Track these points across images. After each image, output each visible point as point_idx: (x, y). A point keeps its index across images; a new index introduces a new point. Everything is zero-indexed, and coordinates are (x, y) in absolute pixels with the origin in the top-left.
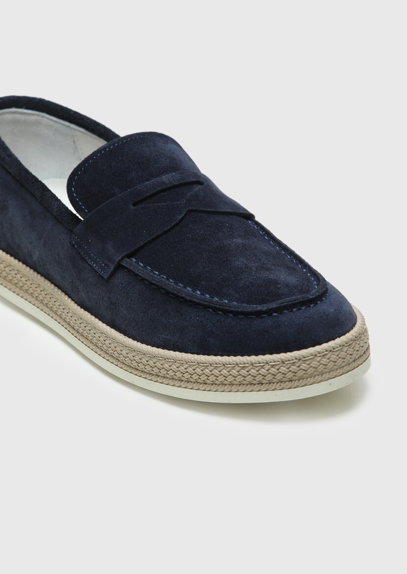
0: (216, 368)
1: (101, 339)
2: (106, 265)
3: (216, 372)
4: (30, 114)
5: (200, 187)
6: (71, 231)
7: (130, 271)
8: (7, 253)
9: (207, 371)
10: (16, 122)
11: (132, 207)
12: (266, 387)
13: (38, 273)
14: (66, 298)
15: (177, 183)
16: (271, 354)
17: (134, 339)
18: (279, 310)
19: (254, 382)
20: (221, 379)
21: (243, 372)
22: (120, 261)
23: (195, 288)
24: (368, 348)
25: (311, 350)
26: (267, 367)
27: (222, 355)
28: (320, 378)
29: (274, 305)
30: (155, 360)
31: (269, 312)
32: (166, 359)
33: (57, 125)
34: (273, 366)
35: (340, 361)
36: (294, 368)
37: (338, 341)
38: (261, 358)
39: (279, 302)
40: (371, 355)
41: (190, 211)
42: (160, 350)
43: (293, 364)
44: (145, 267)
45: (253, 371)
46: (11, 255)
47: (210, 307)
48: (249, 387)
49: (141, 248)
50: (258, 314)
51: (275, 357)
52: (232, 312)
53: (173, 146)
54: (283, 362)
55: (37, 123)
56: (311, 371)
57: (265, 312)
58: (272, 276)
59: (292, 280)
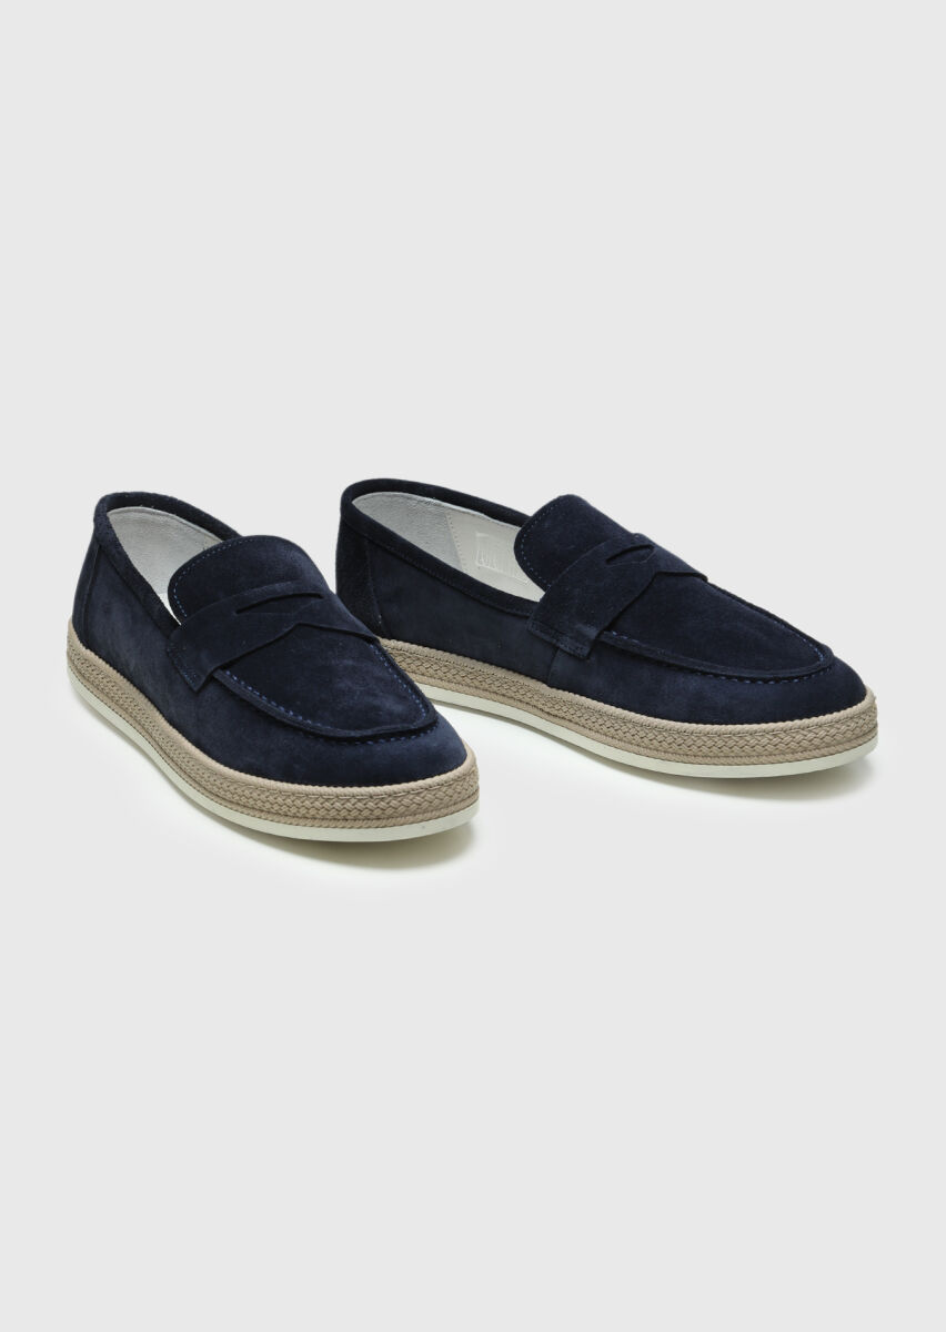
0: (298, 798)
1: (186, 760)
2: (198, 676)
3: (298, 802)
4: (158, 514)
5: (319, 600)
6: (168, 637)
7: (222, 685)
8: (107, 662)
9: (289, 801)
10: (143, 522)
11: (235, 614)
12: (352, 823)
13: (135, 685)
14: (158, 713)
15: (291, 593)
16: (360, 786)
17: (218, 760)
18: (375, 738)
19: (338, 817)
20: (303, 811)
21: (327, 804)
22: (212, 672)
23: (289, 706)
24: (477, 790)
25: (405, 786)
26: (353, 801)
27: (306, 784)
28: (411, 819)
29: (369, 732)
30: (236, 786)
31: (363, 740)
32: (248, 785)
33: (186, 529)
34: (359, 800)
35: (437, 802)
36: (383, 804)
37: (437, 779)
38: (348, 790)
39: (375, 729)
40: (480, 799)
41: (300, 625)
42: (243, 775)
43: (382, 799)
44: (239, 682)
45: (338, 805)
46: (111, 666)
47: (301, 730)
48: (333, 823)
49: (238, 660)
50: (351, 741)
51: (364, 790)
52: (322, 736)
53: (298, 554)
54: (371, 797)
55: (166, 525)
56: (402, 809)
57: (358, 739)
58: (377, 702)
59: (398, 708)
